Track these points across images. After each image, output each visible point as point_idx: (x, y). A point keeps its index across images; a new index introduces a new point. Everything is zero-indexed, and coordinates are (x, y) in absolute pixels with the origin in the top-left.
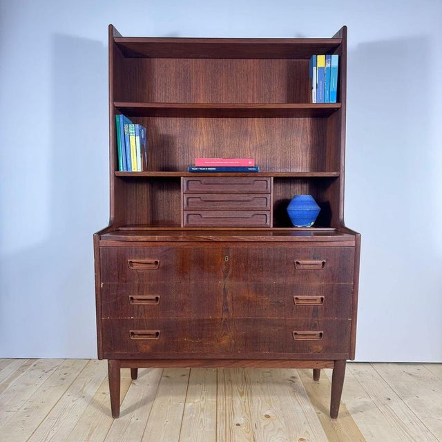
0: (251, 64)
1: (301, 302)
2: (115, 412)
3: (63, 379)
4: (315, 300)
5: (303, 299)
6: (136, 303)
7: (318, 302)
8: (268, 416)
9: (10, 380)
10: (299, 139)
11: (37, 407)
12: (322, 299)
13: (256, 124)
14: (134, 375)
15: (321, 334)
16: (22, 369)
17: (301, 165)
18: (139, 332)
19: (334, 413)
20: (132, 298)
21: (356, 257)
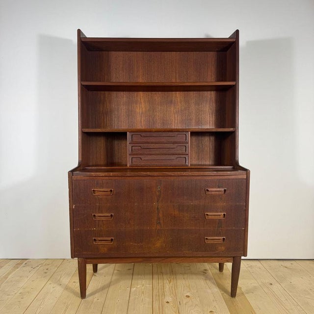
0: (174, 55)
1: (210, 217)
2: (83, 294)
3: (46, 273)
4: (220, 215)
5: (212, 215)
6: (98, 218)
7: (222, 217)
8: (188, 297)
9: (9, 274)
10: (208, 106)
11: (28, 292)
12: (224, 215)
13: (178, 96)
14: (95, 270)
15: (224, 239)
16: (17, 266)
17: (209, 123)
18: (99, 239)
19: (233, 294)
20: (94, 216)
21: (247, 186)
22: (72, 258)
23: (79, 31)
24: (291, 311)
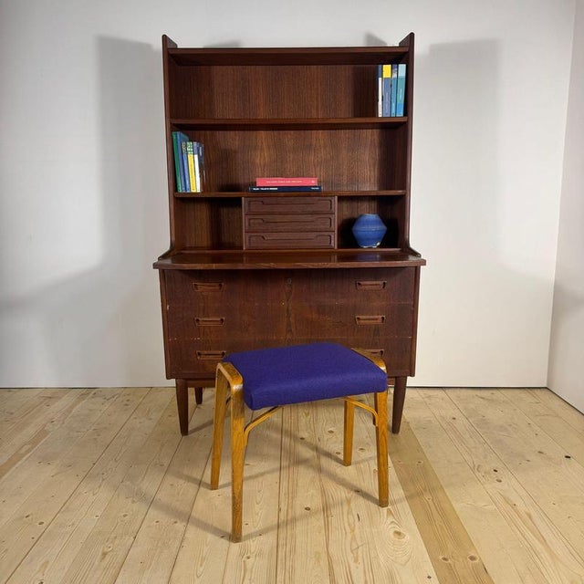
1: (362, 321)
2: (184, 429)
3: (126, 405)
4: (377, 319)
5: (364, 319)
6: (204, 324)
7: (379, 321)
8: (331, 432)
9: (72, 407)
10: (367, 153)
11: (105, 428)
12: (383, 318)
13: (320, 137)
14: (199, 400)
15: (382, 352)
16: (83, 396)
18: (206, 352)
19: (395, 428)
20: (198, 320)
21: (416, 277)
22: (168, 378)
23: (165, 38)
24: (473, 450)
